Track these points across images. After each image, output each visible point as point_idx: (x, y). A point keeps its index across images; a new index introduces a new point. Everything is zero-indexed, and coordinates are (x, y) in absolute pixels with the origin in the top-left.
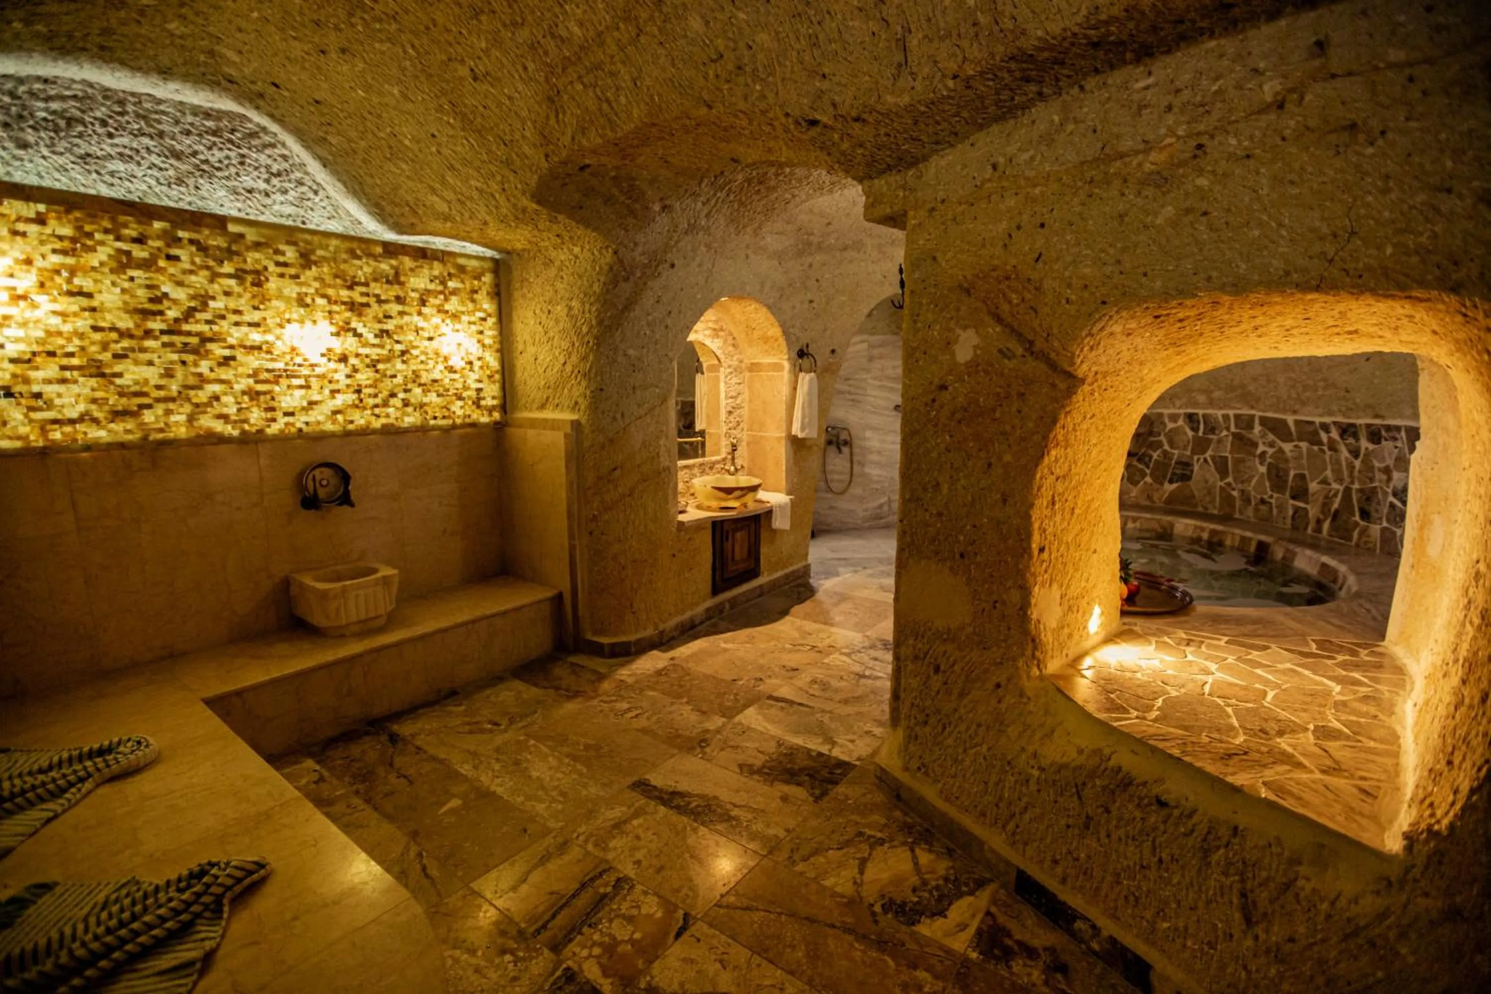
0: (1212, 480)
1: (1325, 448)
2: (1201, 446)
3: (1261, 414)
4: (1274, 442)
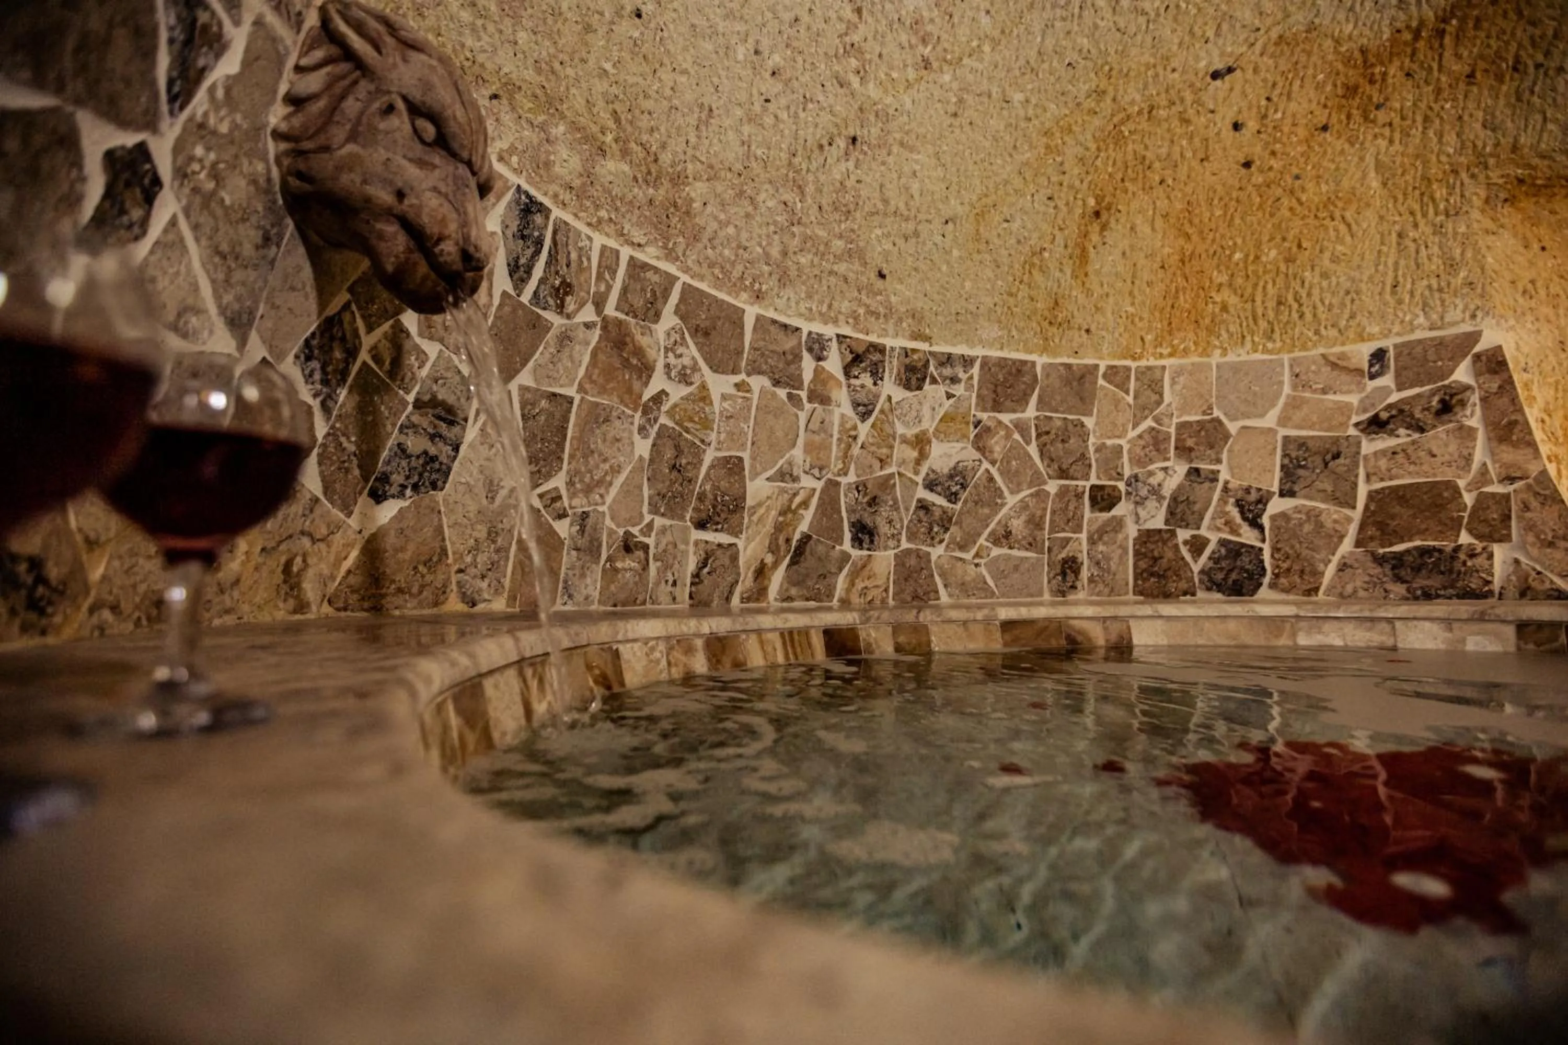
0: (508, 483)
2: (511, 340)
3: (689, 279)
4: (695, 368)
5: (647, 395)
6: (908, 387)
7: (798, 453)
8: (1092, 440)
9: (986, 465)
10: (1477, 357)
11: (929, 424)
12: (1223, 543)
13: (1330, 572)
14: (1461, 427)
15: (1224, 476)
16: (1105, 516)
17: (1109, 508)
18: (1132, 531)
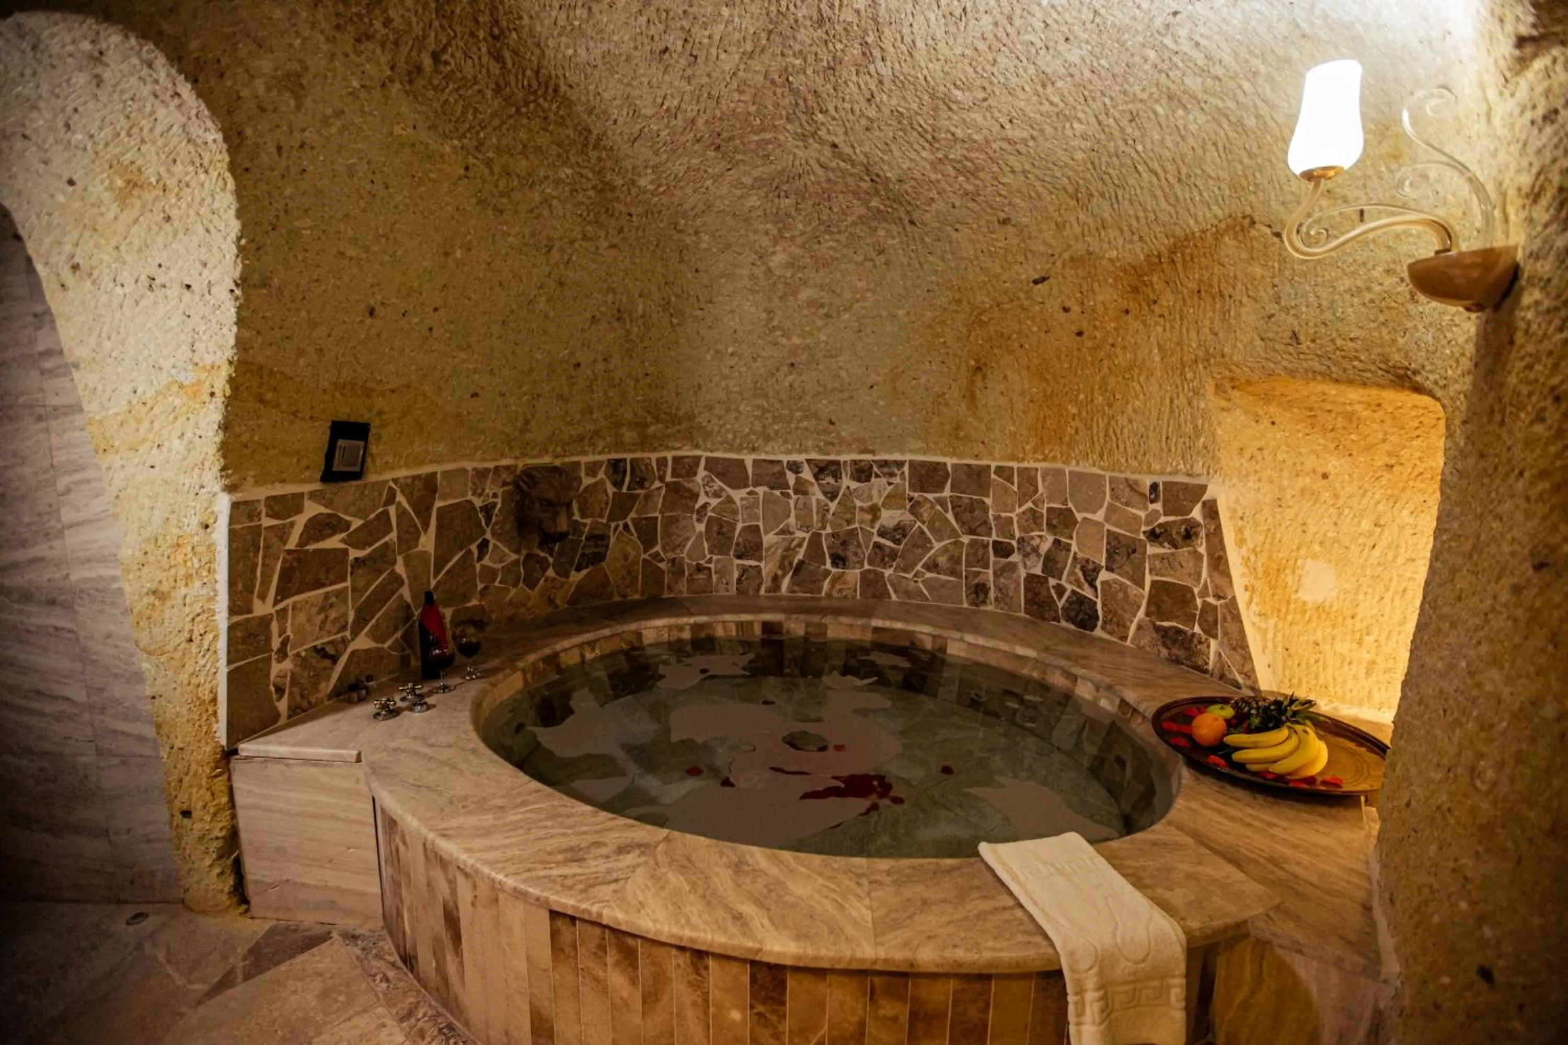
0: (633, 553)
1: (791, 492)
2: (622, 505)
3: (709, 454)
4: (722, 490)
5: (697, 506)
6: (859, 480)
7: (792, 520)
8: (991, 512)
9: (918, 524)
10: (1204, 503)
11: (877, 500)
12: (1074, 592)
13: (1133, 628)
14: (1196, 552)
15: (1074, 548)
16: (1004, 561)
17: (1008, 556)
18: (1023, 573)
